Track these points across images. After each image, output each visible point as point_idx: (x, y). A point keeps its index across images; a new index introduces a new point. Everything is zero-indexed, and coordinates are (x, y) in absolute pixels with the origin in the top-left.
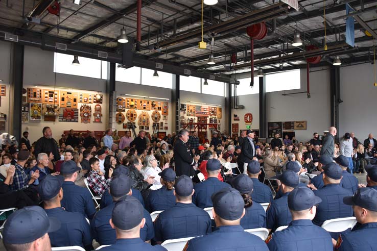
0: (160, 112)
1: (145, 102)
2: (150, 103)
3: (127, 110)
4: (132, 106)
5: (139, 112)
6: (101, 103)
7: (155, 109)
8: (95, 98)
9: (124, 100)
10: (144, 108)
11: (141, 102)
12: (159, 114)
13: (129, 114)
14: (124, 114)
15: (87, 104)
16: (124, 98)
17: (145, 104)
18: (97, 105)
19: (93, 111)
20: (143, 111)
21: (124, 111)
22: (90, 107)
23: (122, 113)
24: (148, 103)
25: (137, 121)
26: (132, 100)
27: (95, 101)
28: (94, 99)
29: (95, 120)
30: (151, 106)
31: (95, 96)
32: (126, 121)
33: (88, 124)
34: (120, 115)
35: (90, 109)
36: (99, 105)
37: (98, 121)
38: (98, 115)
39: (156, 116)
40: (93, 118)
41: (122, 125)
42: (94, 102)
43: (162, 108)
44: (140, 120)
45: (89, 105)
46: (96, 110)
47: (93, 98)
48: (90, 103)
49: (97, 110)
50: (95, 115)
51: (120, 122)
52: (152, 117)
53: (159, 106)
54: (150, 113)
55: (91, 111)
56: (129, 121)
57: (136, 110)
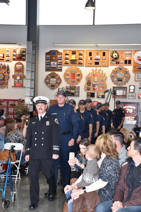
0: (130, 68)
1: (97, 54)
2: (108, 55)
3: (65, 68)
4: (73, 62)
5: (86, 71)
6: (24, 60)
7: (118, 63)
8: (15, 53)
9: (61, 53)
10: (97, 63)
11: (90, 54)
12: (127, 72)
13: (68, 75)
14: (61, 74)
15: (3, 63)
16: (61, 51)
17: (99, 57)
18: (17, 64)
19: (12, 72)
20: (94, 68)
21: (61, 70)
22: (8, 67)
23: (57, 73)
24: (104, 54)
25: (82, 84)
26: (74, 53)
27: (15, 57)
28: (14, 55)
29: (15, 84)
30: (110, 59)
31: (15, 51)
32: (64, 85)
33: (5, 89)
34: (53, 76)
35: (8, 69)
36: (21, 64)
37: (19, 85)
38: (18, 78)
39: (119, 75)
40: (11, 82)
41: (56, 90)
42: (14, 59)
43: (132, 62)
44: (89, 83)
45: (6, 64)
46: (16, 70)
47: (11, 54)
48: (8, 61)
49: (18, 70)
50: (14, 77)
51: (53, 87)
52: (112, 77)
53: (127, 58)
54: (108, 70)
55: (8, 73)
56: (68, 85)
57: (81, 68)
